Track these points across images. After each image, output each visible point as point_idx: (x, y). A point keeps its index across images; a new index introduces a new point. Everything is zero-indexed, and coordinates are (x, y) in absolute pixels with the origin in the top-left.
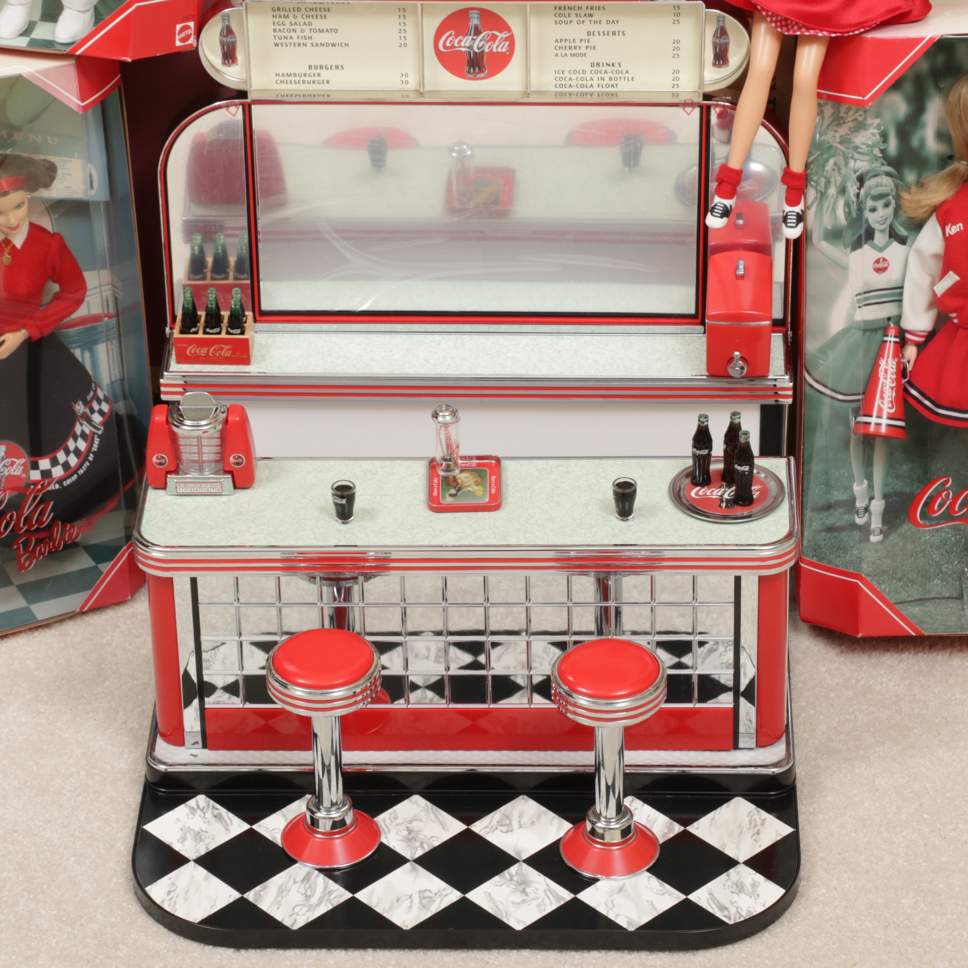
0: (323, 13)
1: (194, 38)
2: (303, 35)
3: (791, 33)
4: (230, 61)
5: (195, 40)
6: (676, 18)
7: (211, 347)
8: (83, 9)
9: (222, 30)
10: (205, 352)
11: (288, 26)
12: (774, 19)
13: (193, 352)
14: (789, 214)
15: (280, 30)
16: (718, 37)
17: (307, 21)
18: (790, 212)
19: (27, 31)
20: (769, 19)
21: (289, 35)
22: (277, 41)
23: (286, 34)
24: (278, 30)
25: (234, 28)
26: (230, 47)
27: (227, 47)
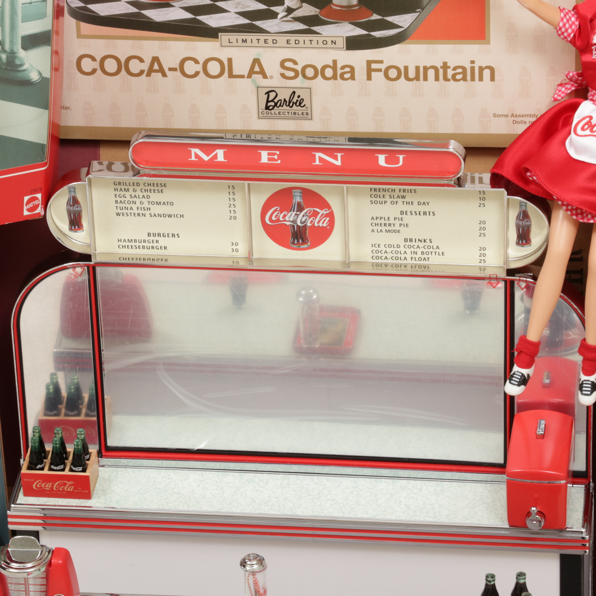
0: (160, 188)
1: (41, 208)
2: (142, 206)
3: (585, 220)
4: (77, 227)
5: (43, 210)
6: (482, 202)
7: (55, 483)
9: (69, 200)
10: (50, 487)
11: (128, 198)
12: (570, 208)
13: (38, 486)
14: (584, 382)
15: (121, 202)
16: (520, 220)
17: (146, 194)
18: (585, 381)
20: (564, 208)
21: (129, 206)
22: (119, 211)
23: (127, 205)
24: (119, 202)
25: (80, 198)
26: (76, 215)
27: (73, 215)
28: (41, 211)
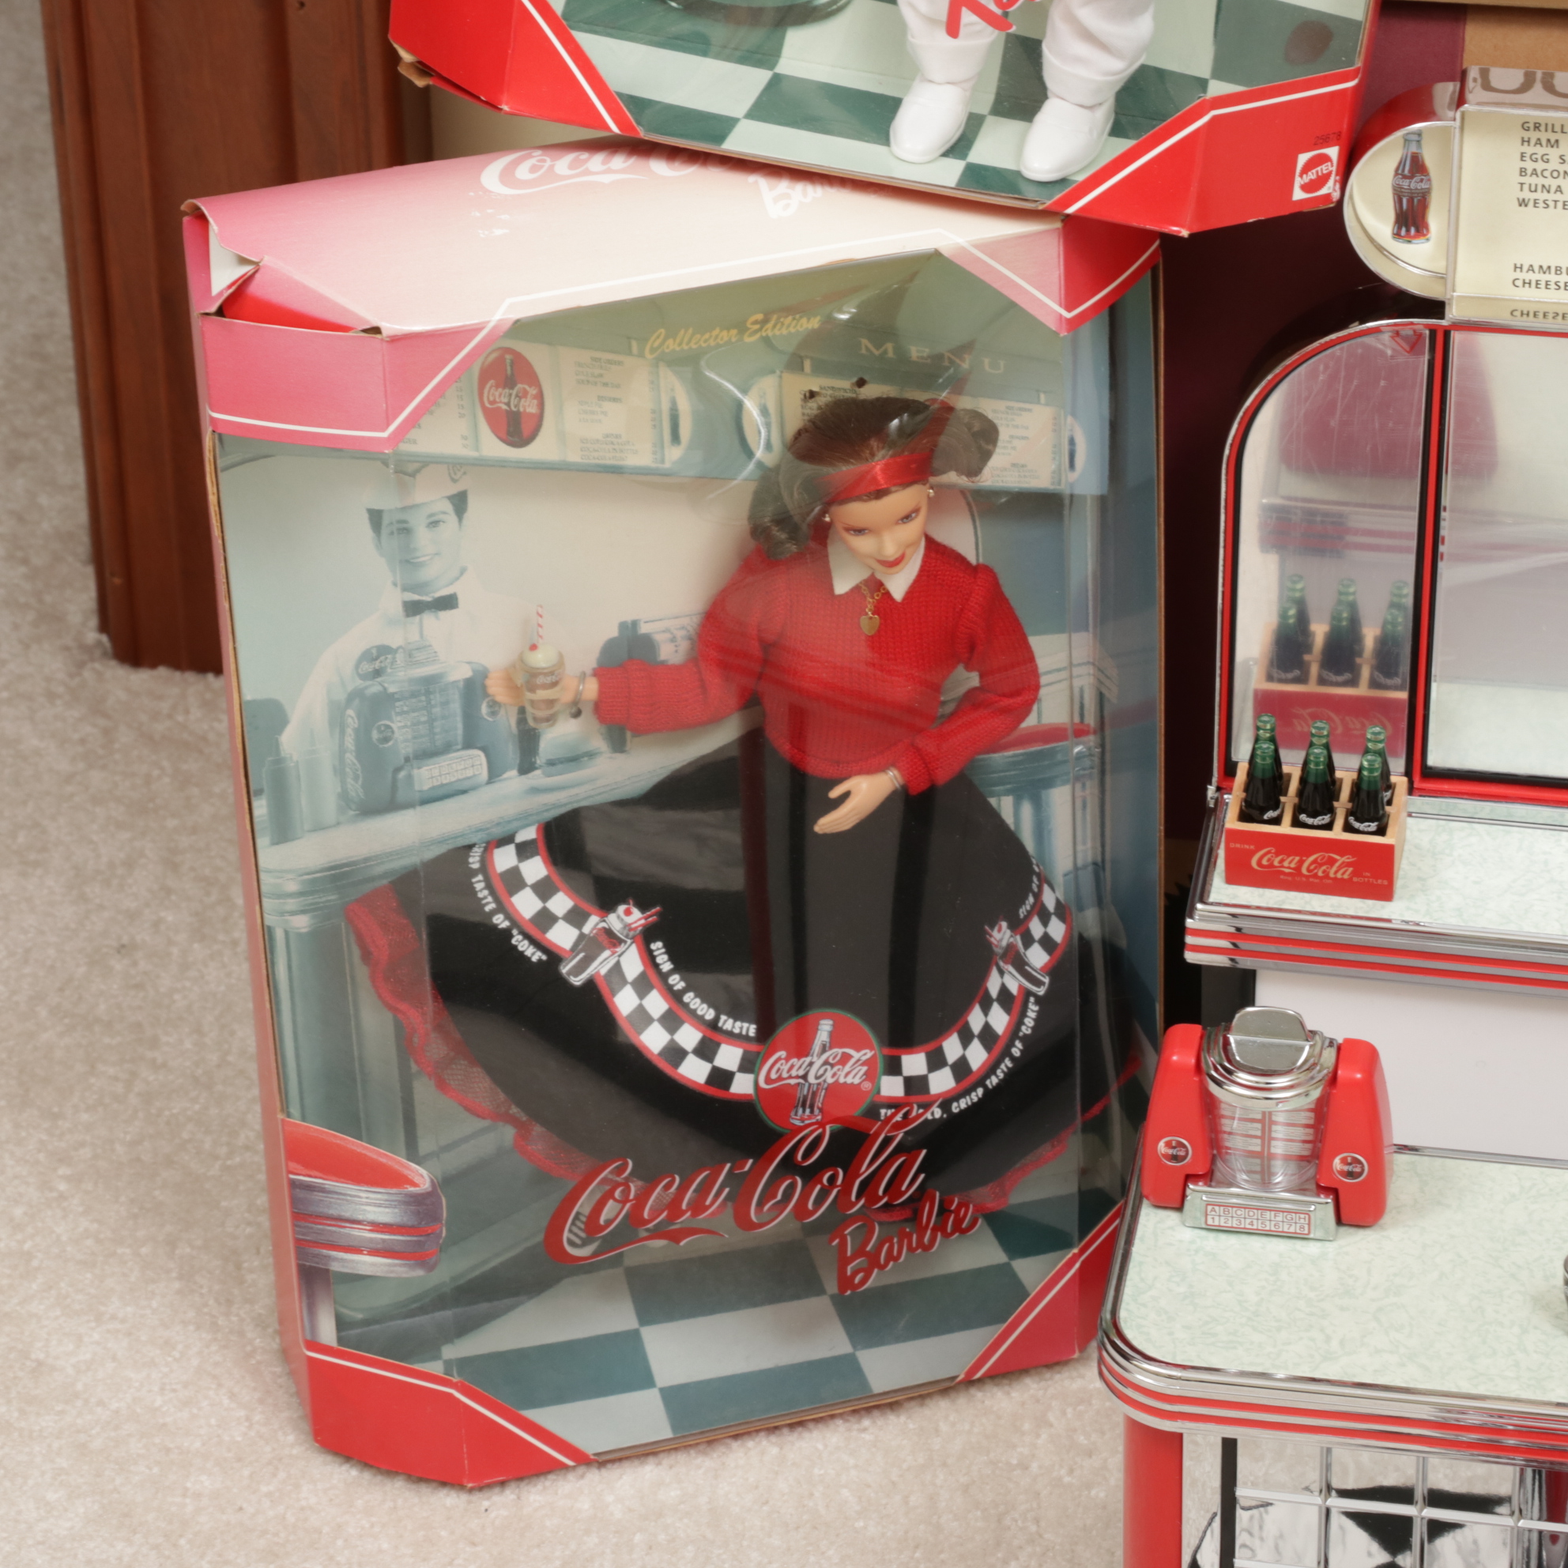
1: (1336, 181)
4: (1413, 230)
5: (1338, 186)
7: (1308, 856)
8: (1088, 102)
9: (1402, 164)
10: (1293, 865)
11: (1554, 164)
13: (1265, 862)
15: (1535, 172)
19: (958, 147)
21: (1554, 183)
22: (1526, 194)
23: (1548, 182)
24: (1529, 172)
25: (1430, 159)
26: (1416, 200)
27: (1408, 201)
28: (1334, 190)
